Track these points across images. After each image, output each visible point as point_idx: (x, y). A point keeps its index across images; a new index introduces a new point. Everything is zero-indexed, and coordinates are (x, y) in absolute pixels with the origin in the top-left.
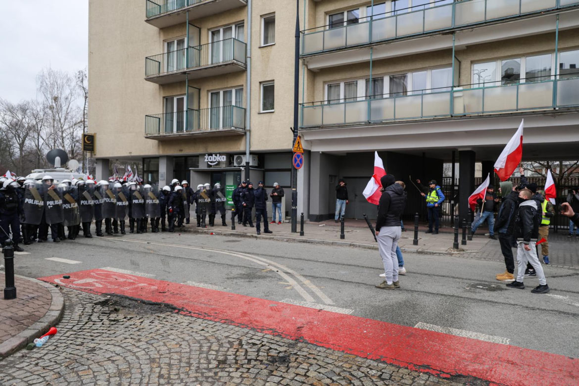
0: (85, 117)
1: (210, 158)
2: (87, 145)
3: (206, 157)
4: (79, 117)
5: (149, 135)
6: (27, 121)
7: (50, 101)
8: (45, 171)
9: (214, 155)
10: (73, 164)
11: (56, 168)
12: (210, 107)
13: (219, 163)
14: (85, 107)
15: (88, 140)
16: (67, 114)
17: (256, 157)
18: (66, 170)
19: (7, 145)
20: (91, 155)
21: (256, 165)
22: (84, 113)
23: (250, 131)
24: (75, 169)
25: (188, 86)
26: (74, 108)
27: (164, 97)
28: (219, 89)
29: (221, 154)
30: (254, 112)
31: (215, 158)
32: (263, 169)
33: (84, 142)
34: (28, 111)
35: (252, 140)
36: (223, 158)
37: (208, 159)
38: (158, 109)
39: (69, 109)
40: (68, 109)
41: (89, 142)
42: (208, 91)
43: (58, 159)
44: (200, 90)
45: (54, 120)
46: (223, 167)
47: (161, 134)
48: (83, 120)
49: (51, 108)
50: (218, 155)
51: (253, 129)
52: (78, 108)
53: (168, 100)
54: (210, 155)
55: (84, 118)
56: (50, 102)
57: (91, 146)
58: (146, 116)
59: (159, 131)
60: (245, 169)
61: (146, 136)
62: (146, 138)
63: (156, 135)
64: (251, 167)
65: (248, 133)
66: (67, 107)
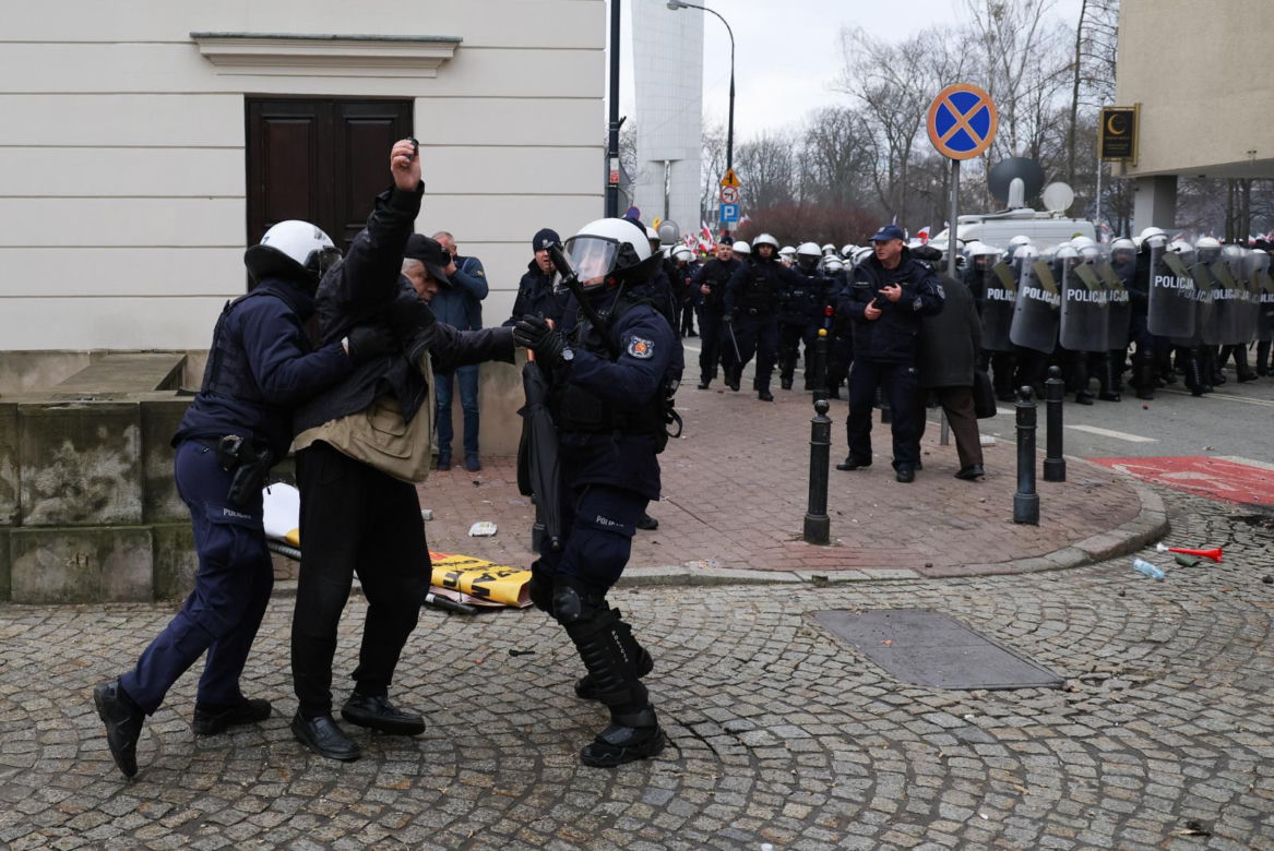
0: (1082, 50)
2: (1113, 142)
4: (1063, 55)
6: (919, 86)
7: (984, 19)
8: (984, 220)
10: (1058, 194)
11: (1011, 210)
14: (1081, 21)
15: (1116, 126)
16: (1029, 48)
18: (1038, 214)
19: (862, 154)
20: (1124, 170)
22: (1079, 38)
24: (1063, 209)
26: (1050, 29)
33: (1106, 132)
34: (923, 58)
39: (1036, 33)
40: (1031, 34)
41: (1121, 129)
43: (1017, 184)
45: (992, 72)
48: (1074, 60)
49: (990, 39)
52: (1063, 25)
55: (1078, 54)
56: (986, 23)
57: (1123, 142)
66: (1028, 28)
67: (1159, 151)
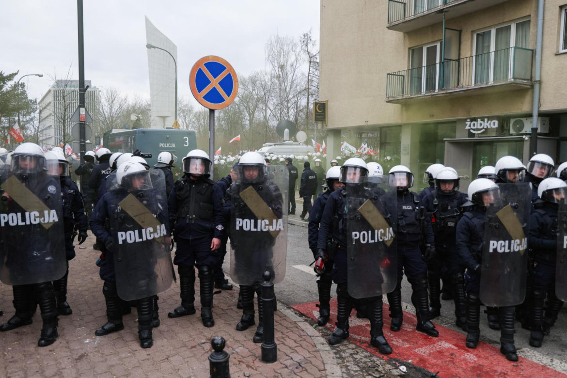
0: (310, 84)
1: (474, 125)
2: (319, 115)
3: (468, 123)
4: (303, 84)
5: (391, 99)
6: (256, 93)
7: (277, 69)
8: (275, 145)
9: (479, 120)
10: (301, 135)
11: (285, 141)
12: (474, 54)
13: (487, 130)
14: (309, 73)
15: (319, 108)
16: (293, 82)
17: (547, 119)
18: (294, 143)
19: (239, 118)
20: (323, 127)
21: (547, 131)
22: (308, 79)
23: (540, 82)
24: (303, 141)
25: (446, 28)
26: (299, 75)
27: (409, 48)
28: (490, 27)
29: (490, 118)
30: (548, 52)
31: (481, 124)
32: (556, 138)
33: (316, 111)
34: (257, 82)
35: (543, 95)
36: (494, 123)
37: (470, 126)
38: (401, 64)
39: (295, 76)
40: (293, 77)
41: (321, 110)
42: (473, 32)
43: (287, 131)
44: (460, 32)
45: (280, 89)
46: (493, 136)
47: (405, 96)
48: (307, 87)
49: (278, 77)
50: (486, 120)
51: (544, 79)
52: (303, 74)
53: (415, 52)
54: (475, 119)
55: (308, 85)
56: (277, 71)
57: (322, 115)
58: (388, 74)
59: (403, 93)
60: (529, 137)
61: (387, 100)
62: (388, 102)
63: (400, 97)
64: (540, 134)
65: (537, 86)
66: (292, 74)
67: (335, 120)
